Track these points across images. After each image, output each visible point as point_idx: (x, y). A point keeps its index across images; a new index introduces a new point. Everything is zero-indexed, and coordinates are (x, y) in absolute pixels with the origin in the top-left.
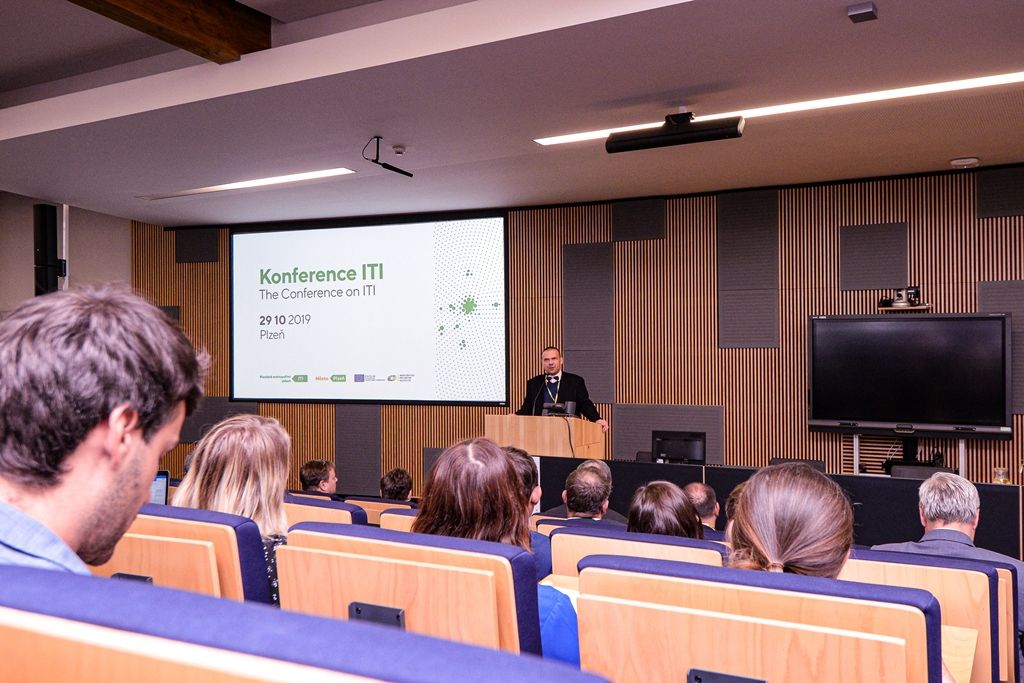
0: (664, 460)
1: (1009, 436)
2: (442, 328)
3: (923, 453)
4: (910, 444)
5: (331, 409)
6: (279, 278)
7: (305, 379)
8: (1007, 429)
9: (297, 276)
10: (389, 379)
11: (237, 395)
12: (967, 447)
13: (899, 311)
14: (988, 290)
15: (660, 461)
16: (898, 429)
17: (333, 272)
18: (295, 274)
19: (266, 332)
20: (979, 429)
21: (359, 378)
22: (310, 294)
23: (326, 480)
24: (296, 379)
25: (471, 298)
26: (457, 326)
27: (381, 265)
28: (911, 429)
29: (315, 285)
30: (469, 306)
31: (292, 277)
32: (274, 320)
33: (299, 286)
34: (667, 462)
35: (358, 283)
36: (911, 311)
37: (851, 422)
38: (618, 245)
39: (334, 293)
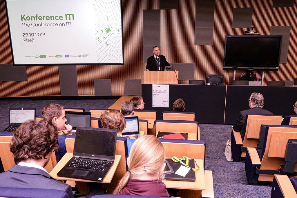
2: (98, 38)
5: (57, 67)
6: (29, 18)
7: (45, 56)
9: (38, 18)
10: (79, 56)
11: (15, 63)
17: (53, 17)
18: (36, 17)
19: (26, 39)
21: (67, 56)
22: (44, 25)
23: (140, 104)
24: (41, 57)
25: (109, 28)
26: (104, 38)
27: (73, 15)
28: (252, 69)
29: (45, 22)
30: (108, 30)
31: (35, 18)
32: (29, 35)
33: (39, 22)
35: (64, 21)
37: (236, 67)
38: (162, 11)
39: (54, 25)
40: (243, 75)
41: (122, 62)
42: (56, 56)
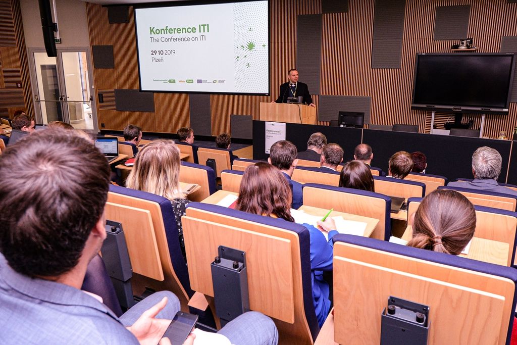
0: (344, 125)
1: (507, 113)
2: (238, 57)
3: (464, 120)
4: (458, 116)
5: (187, 96)
6: (159, 31)
7: (174, 81)
8: (506, 110)
9: (168, 31)
10: (213, 82)
11: (142, 89)
12: (486, 118)
13: (461, 51)
14: (507, 40)
15: (342, 126)
16: (454, 109)
17: (185, 29)
18: (167, 29)
19: (155, 59)
20: (493, 110)
21: (199, 81)
22: (174, 40)
23: (189, 137)
24: (170, 81)
25: (252, 42)
26: (245, 56)
27: (208, 25)
28: (460, 109)
29: (176, 35)
30: (251, 46)
31: (165, 31)
32: (158, 52)
33: (168, 36)
34: (345, 126)
35: (197, 34)
36: (467, 51)
37: (432, 105)
39: (186, 39)
40: (451, 120)
41: (268, 92)
42: (187, 81)
